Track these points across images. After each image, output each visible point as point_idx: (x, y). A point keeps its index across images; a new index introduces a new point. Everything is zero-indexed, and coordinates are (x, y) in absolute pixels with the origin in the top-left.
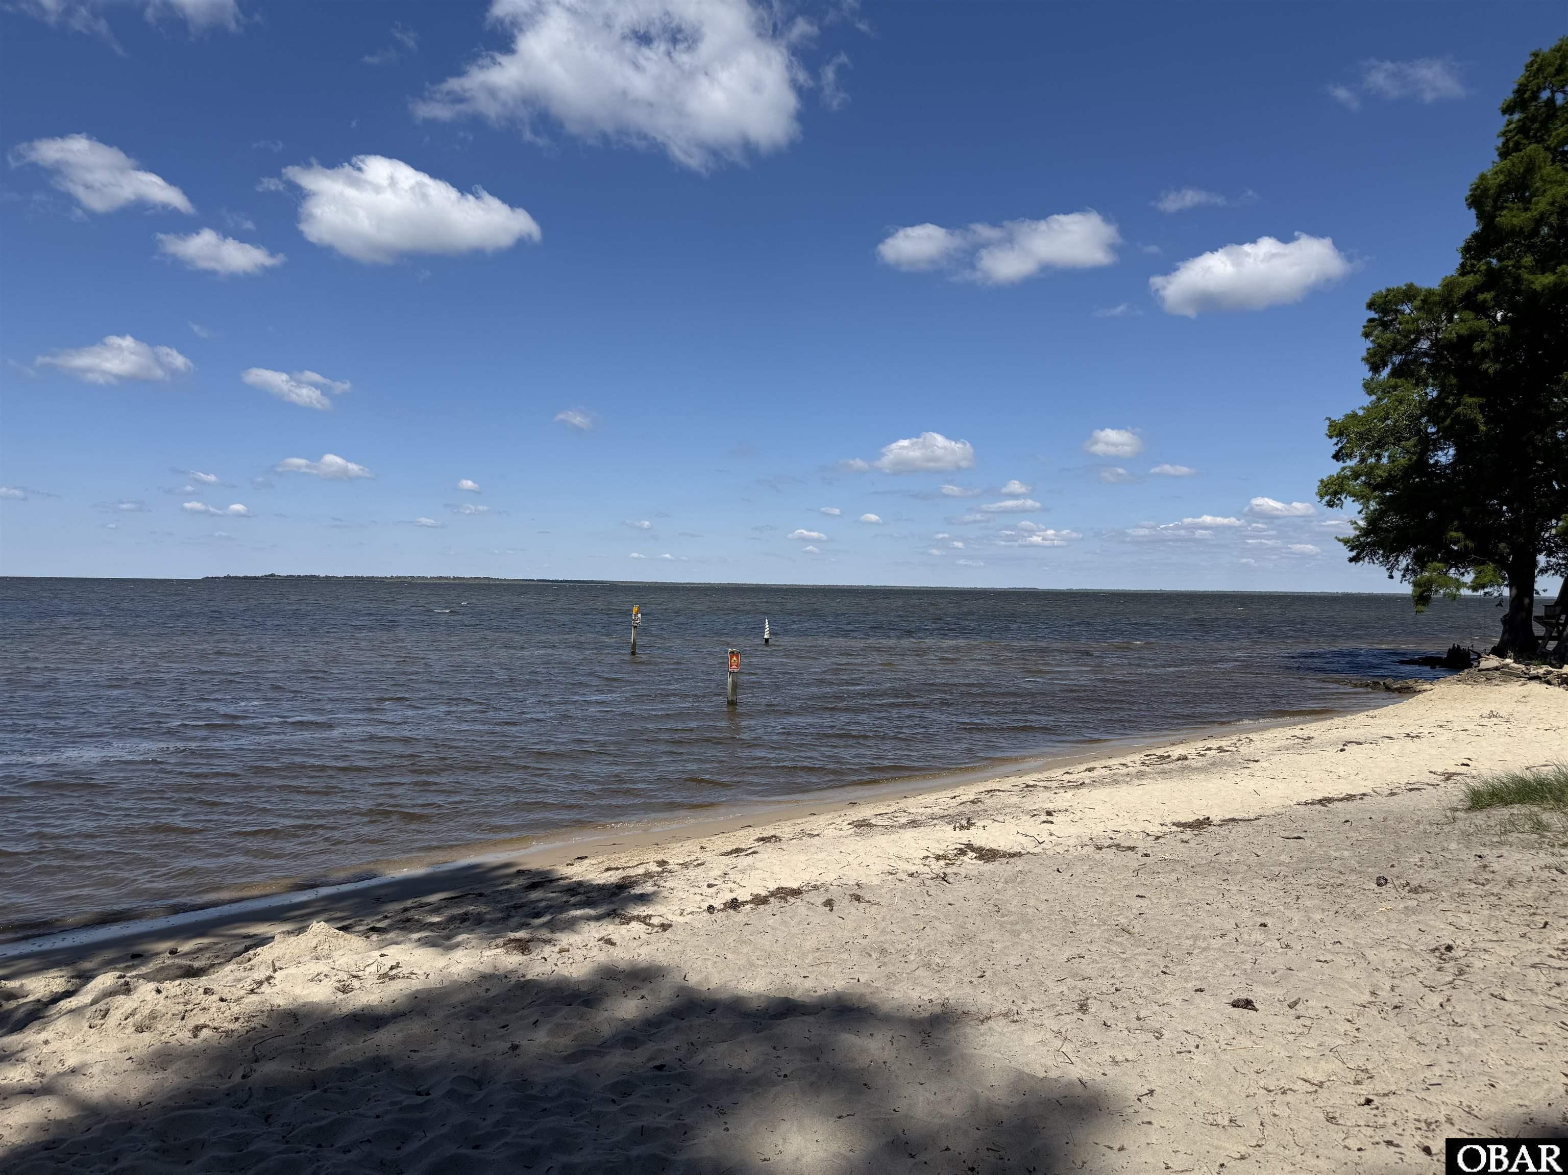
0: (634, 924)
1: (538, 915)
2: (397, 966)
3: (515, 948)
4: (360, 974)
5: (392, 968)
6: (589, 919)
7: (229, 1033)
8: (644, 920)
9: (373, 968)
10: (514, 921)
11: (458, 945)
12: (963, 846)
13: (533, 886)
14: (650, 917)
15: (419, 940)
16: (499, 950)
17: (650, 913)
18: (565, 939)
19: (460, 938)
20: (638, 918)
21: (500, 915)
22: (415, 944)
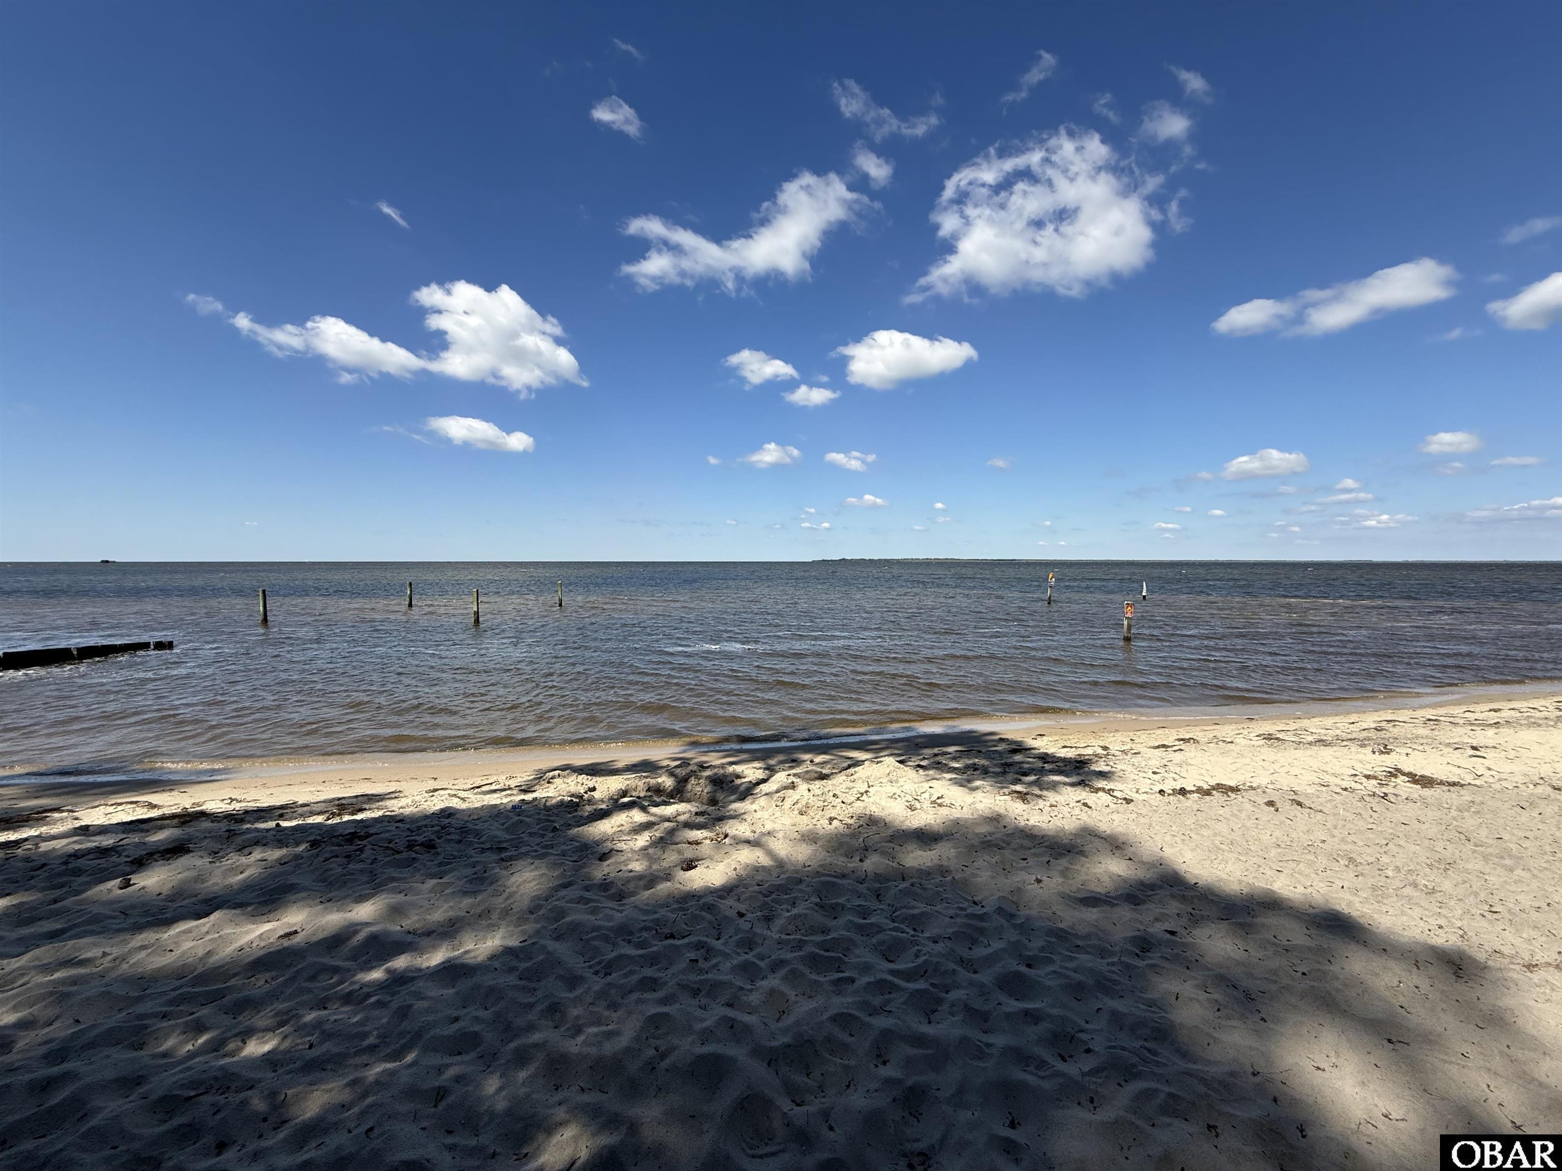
0: (1101, 794)
1: (1025, 774)
2: (942, 797)
3: (1018, 798)
4: (919, 798)
5: (938, 798)
6: (1065, 784)
7: (849, 826)
8: (1109, 792)
9: (926, 795)
10: (1011, 776)
11: (977, 788)
12: (1392, 770)
13: (1015, 751)
14: (1113, 790)
15: (951, 780)
16: (1006, 797)
17: (1112, 787)
18: (1052, 797)
19: (978, 783)
20: (1103, 790)
21: (998, 770)
22: (949, 782)
